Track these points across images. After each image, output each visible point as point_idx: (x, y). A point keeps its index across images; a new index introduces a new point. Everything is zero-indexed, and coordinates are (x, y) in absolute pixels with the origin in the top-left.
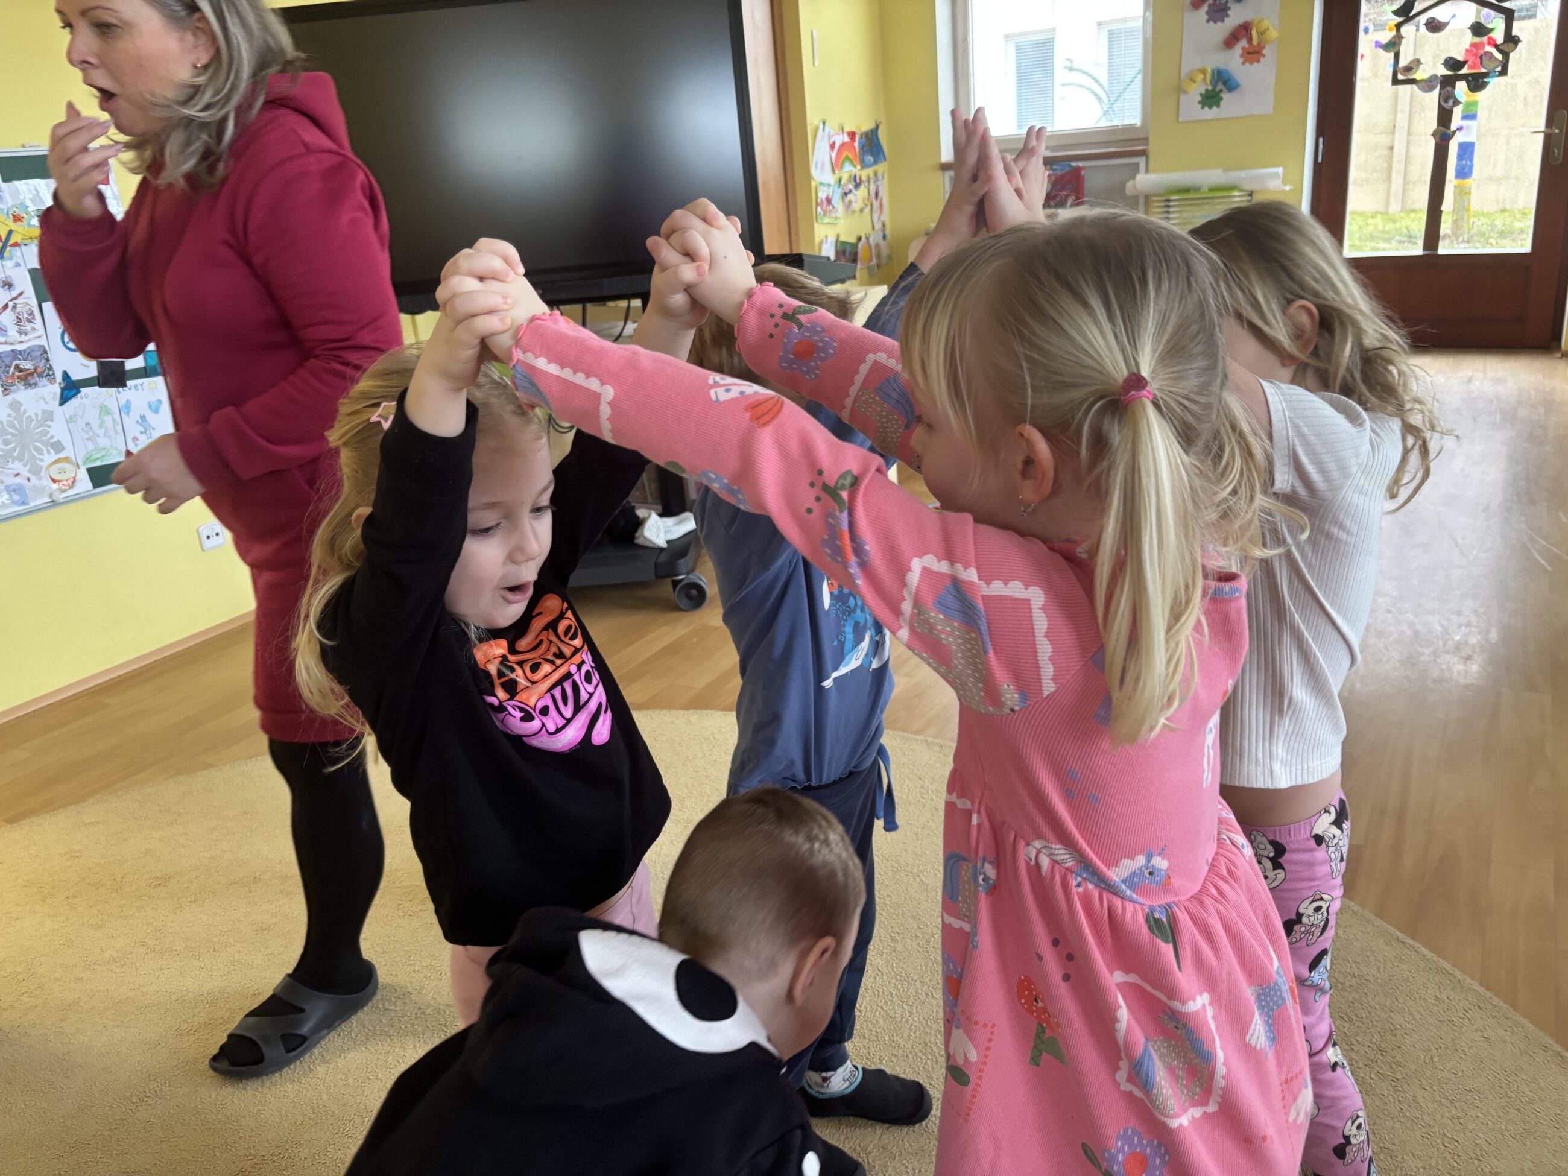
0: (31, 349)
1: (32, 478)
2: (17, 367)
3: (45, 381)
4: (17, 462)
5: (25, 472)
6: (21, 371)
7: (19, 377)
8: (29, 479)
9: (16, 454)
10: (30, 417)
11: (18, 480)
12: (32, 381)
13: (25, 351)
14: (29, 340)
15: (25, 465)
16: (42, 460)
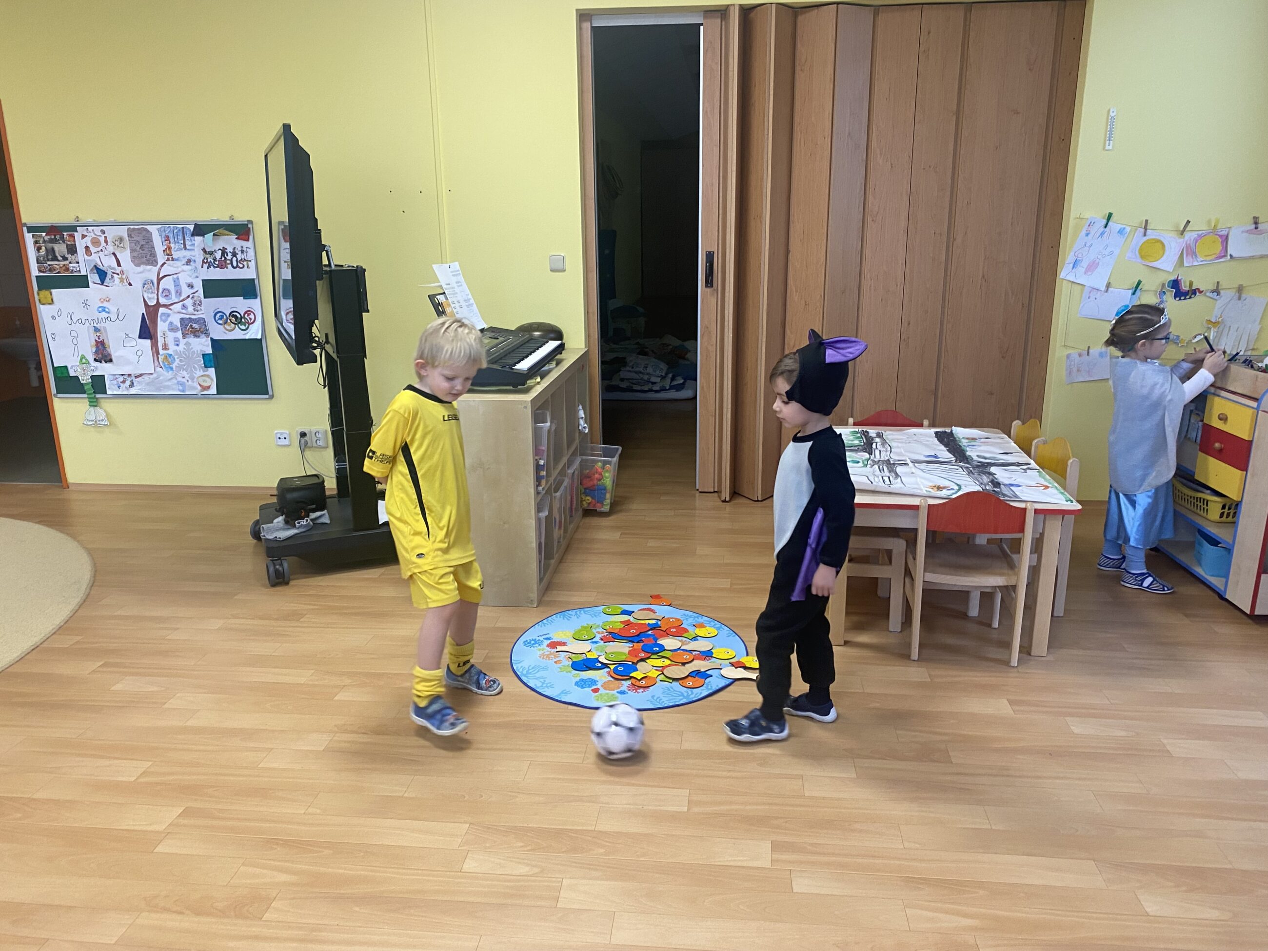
0: (200, 319)
1: (190, 380)
2: (191, 326)
3: (203, 336)
4: (184, 372)
5: (187, 376)
6: (193, 328)
7: (191, 331)
8: (188, 381)
9: (185, 367)
10: (194, 351)
11: (184, 380)
12: (198, 335)
13: (196, 319)
14: (199, 315)
15: (188, 374)
16: (196, 374)
